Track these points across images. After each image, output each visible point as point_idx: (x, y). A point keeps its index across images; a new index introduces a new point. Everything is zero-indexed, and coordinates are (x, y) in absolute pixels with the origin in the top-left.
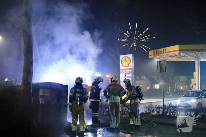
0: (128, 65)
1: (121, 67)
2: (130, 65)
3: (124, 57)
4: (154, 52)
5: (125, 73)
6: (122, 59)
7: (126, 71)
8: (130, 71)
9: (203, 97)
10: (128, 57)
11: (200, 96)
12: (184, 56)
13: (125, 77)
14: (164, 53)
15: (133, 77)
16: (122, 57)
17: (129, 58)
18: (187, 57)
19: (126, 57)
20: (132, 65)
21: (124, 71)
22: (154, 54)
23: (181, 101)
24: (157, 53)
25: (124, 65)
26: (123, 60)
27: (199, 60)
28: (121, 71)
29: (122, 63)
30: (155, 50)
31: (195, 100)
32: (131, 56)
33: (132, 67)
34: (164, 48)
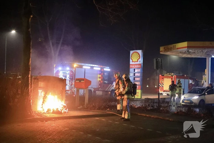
0: (137, 61)
1: (131, 63)
2: (139, 60)
3: (133, 53)
4: (165, 47)
5: (134, 68)
6: (132, 54)
7: (135, 66)
8: (139, 66)
9: (206, 94)
10: (137, 53)
11: (203, 93)
12: (194, 53)
13: (134, 72)
14: (173, 49)
15: (141, 72)
16: (131, 52)
17: (139, 54)
18: (197, 54)
19: (135, 52)
20: (141, 61)
21: (133, 66)
22: (165, 50)
23: (185, 97)
24: (168, 49)
25: (133, 61)
26: (132, 56)
27: (210, 57)
28: (131, 66)
29: (131, 59)
30: (166, 46)
31: (198, 97)
32: (140, 52)
33: (140, 63)
34: (174, 45)
